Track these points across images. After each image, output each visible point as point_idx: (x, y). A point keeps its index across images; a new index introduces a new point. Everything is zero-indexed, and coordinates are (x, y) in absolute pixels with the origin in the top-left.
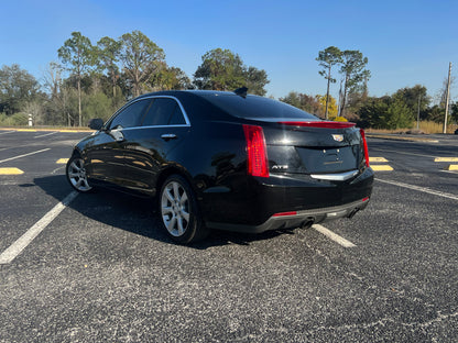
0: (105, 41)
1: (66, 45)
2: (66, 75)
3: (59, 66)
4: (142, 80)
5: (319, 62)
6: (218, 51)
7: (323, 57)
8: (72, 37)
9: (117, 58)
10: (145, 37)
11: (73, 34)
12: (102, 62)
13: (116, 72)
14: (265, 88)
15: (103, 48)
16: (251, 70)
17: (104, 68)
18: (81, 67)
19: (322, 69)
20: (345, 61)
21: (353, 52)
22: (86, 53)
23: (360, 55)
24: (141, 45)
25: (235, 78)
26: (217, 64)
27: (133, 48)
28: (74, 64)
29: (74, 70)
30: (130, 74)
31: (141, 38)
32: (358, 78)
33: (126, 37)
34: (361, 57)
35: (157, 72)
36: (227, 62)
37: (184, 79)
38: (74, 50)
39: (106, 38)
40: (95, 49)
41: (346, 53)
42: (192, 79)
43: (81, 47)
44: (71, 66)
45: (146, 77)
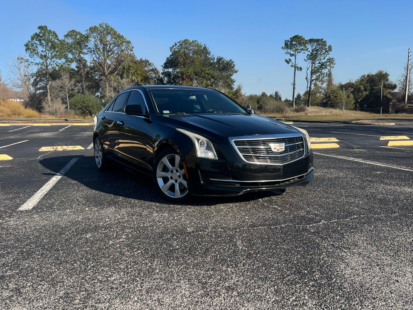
0: (72, 34)
1: (32, 39)
2: (34, 69)
3: (27, 61)
4: (111, 73)
5: (285, 51)
6: (186, 42)
7: (288, 45)
8: (38, 31)
9: (85, 51)
10: (112, 29)
11: (40, 28)
12: (70, 56)
13: (85, 65)
14: (233, 77)
15: (70, 41)
16: (220, 59)
17: (72, 61)
18: (49, 61)
19: (288, 57)
20: (310, 49)
21: (317, 41)
22: (53, 47)
23: (324, 43)
24: (109, 38)
25: (203, 69)
26: (185, 55)
27: (101, 41)
28: (41, 58)
29: (42, 64)
30: (98, 67)
31: (109, 31)
32: (323, 66)
33: (93, 30)
34: (325, 45)
35: (126, 64)
36: (195, 52)
37: (153, 70)
38: (41, 44)
39: (73, 31)
40: (62, 42)
41: (311, 41)
42: (160, 70)
43: (48, 41)
44: (38, 60)
45: (115, 69)
